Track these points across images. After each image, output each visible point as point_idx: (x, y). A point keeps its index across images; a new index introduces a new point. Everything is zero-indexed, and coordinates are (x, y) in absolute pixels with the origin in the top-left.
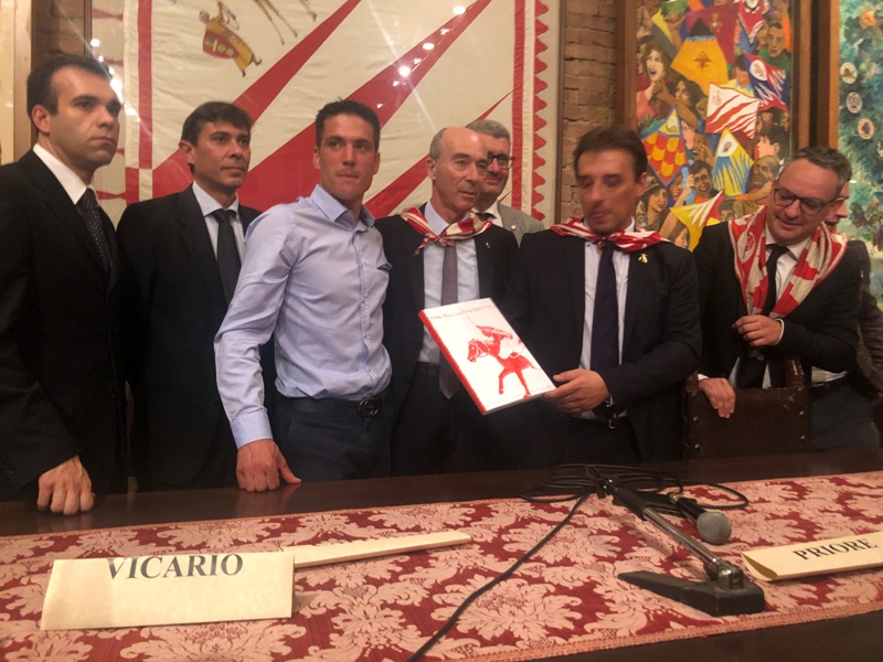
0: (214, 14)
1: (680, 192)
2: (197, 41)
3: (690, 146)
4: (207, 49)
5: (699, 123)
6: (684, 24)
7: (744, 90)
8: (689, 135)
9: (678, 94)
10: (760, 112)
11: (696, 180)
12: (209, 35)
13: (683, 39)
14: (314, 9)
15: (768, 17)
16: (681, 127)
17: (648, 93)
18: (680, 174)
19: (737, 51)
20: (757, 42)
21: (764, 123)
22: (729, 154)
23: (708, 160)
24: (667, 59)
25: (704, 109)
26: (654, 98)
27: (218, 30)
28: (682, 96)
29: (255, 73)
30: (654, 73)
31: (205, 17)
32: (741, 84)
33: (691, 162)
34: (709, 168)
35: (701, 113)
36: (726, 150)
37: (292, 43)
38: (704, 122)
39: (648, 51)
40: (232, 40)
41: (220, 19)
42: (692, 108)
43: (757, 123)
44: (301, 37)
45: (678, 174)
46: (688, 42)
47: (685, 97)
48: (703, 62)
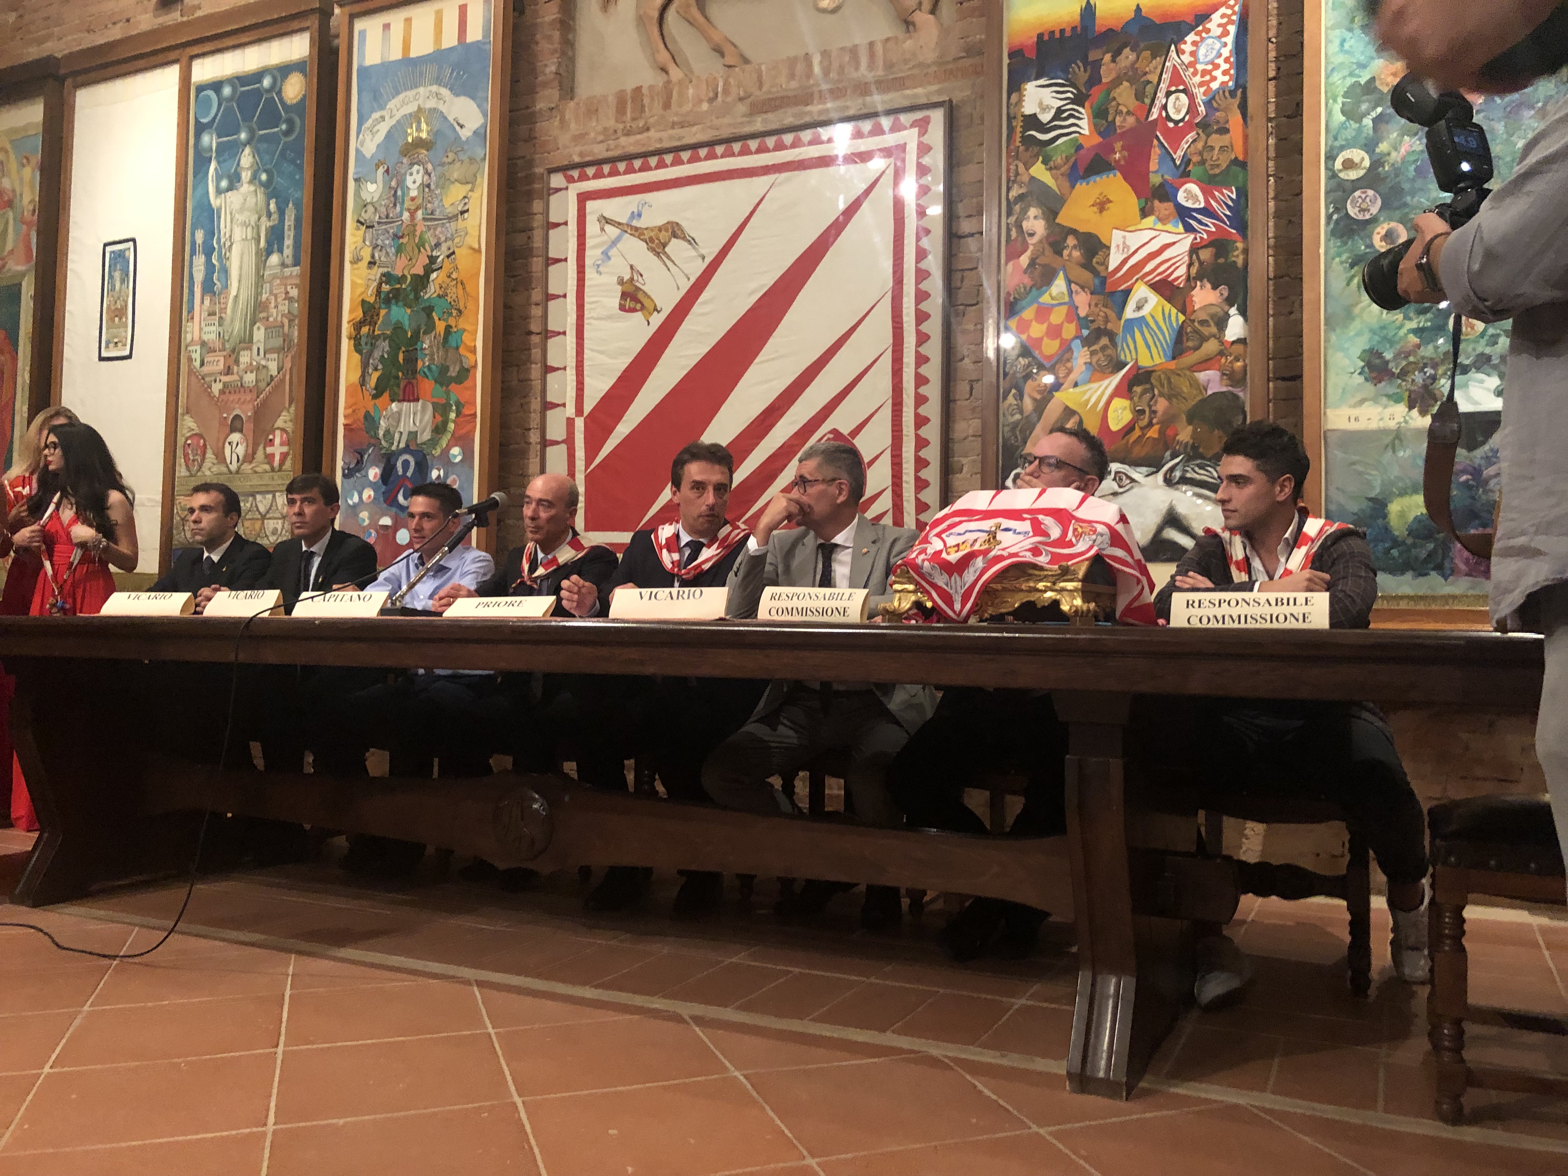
0: (627, 277)
1: (1070, 371)
2: (616, 301)
3: (1082, 313)
4: (622, 308)
5: (1097, 281)
6: (1074, 167)
7: (1169, 227)
8: (1083, 300)
9: (1066, 253)
10: (1194, 250)
11: (1092, 353)
12: (624, 295)
13: (1073, 187)
14: (703, 251)
15: (1205, 126)
16: (1070, 292)
17: (1024, 260)
18: (1070, 350)
19: (1155, 179)
20: (1186, 160)
21: (1201, 263)
22: (1145, 312)
23: (1110, 326)
24: (1051, 213)
25: (1105, 263)
26: (1033, 263)
27: (630, 289)
28: (1072, 251)
29: (657, 320)
30: (1032, 235)
31: (621, 282)
32: (1162, 220)
33: (1085, 332)
34: (1112, 336)
35: (1100, 268)
36: (1139, 308)
37: (686, 286)
38: (1104, 281)
39: (1024, 211)
40: (640, 296)
41: (632, 279)
42: (1087, 266)
43: (1190, 265)
44: (693, 280)
45: (1066, 350)
46: (1081, 187)
47: (1076, 254)
48: (1102, 205)
